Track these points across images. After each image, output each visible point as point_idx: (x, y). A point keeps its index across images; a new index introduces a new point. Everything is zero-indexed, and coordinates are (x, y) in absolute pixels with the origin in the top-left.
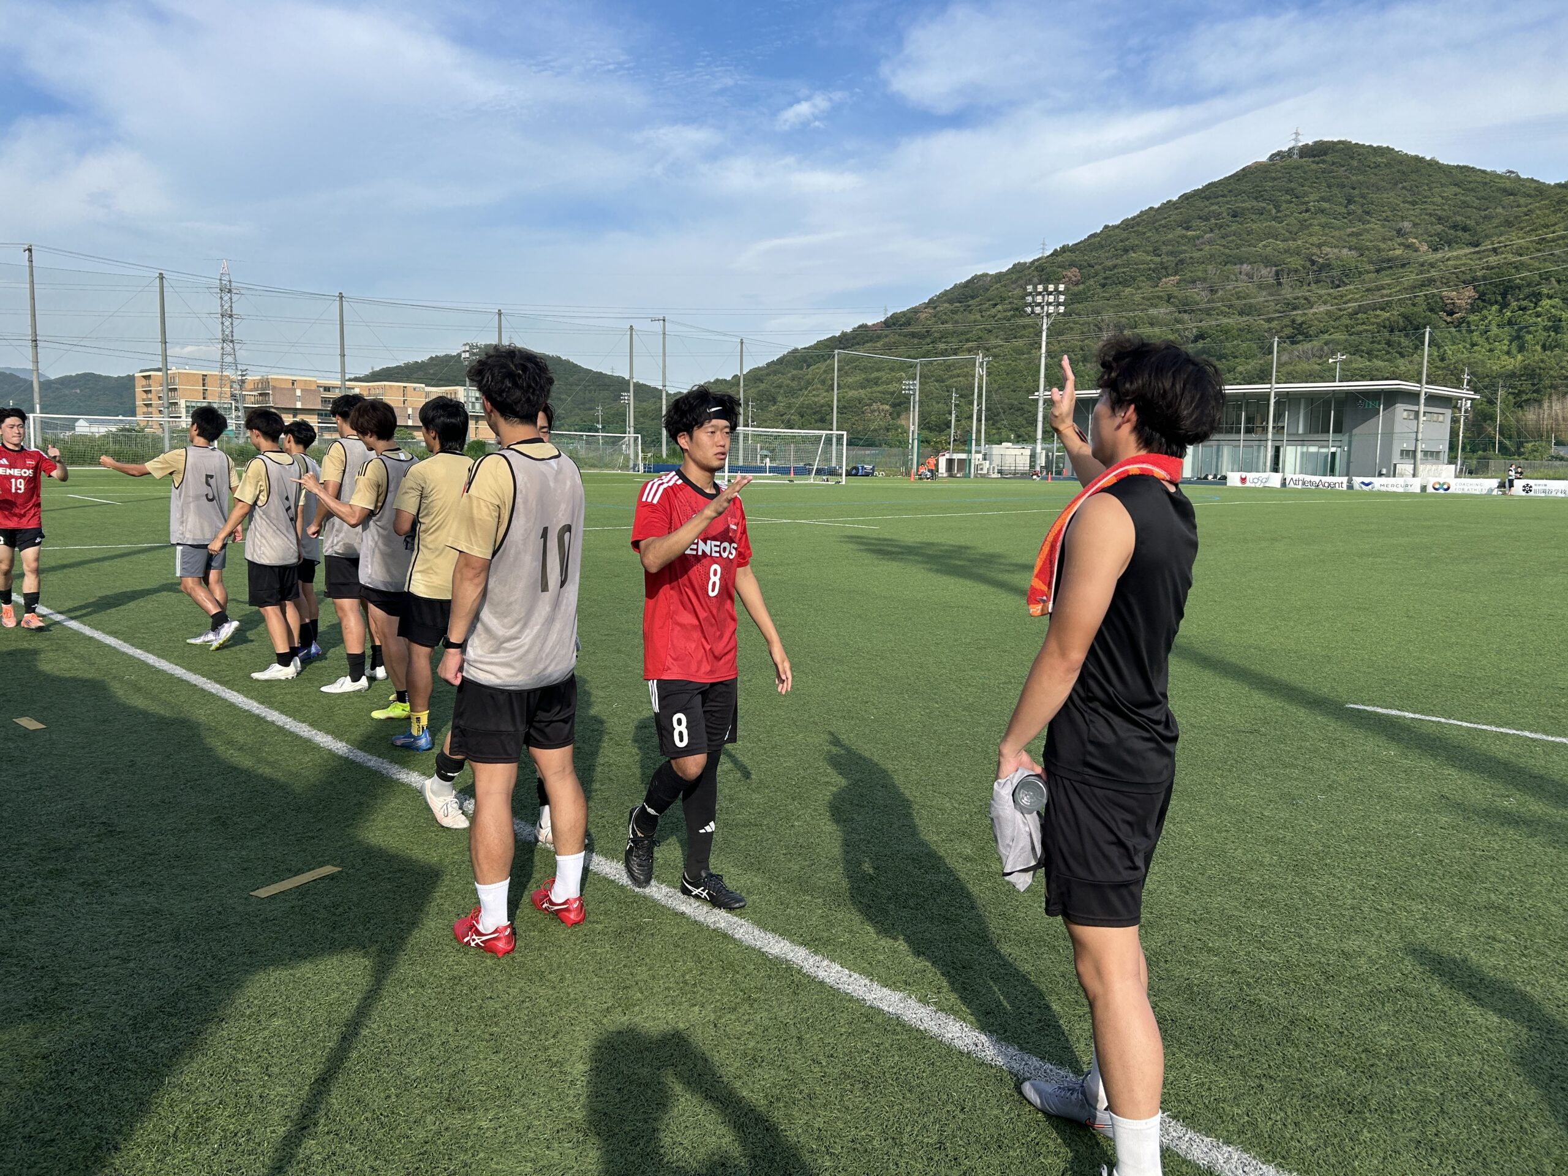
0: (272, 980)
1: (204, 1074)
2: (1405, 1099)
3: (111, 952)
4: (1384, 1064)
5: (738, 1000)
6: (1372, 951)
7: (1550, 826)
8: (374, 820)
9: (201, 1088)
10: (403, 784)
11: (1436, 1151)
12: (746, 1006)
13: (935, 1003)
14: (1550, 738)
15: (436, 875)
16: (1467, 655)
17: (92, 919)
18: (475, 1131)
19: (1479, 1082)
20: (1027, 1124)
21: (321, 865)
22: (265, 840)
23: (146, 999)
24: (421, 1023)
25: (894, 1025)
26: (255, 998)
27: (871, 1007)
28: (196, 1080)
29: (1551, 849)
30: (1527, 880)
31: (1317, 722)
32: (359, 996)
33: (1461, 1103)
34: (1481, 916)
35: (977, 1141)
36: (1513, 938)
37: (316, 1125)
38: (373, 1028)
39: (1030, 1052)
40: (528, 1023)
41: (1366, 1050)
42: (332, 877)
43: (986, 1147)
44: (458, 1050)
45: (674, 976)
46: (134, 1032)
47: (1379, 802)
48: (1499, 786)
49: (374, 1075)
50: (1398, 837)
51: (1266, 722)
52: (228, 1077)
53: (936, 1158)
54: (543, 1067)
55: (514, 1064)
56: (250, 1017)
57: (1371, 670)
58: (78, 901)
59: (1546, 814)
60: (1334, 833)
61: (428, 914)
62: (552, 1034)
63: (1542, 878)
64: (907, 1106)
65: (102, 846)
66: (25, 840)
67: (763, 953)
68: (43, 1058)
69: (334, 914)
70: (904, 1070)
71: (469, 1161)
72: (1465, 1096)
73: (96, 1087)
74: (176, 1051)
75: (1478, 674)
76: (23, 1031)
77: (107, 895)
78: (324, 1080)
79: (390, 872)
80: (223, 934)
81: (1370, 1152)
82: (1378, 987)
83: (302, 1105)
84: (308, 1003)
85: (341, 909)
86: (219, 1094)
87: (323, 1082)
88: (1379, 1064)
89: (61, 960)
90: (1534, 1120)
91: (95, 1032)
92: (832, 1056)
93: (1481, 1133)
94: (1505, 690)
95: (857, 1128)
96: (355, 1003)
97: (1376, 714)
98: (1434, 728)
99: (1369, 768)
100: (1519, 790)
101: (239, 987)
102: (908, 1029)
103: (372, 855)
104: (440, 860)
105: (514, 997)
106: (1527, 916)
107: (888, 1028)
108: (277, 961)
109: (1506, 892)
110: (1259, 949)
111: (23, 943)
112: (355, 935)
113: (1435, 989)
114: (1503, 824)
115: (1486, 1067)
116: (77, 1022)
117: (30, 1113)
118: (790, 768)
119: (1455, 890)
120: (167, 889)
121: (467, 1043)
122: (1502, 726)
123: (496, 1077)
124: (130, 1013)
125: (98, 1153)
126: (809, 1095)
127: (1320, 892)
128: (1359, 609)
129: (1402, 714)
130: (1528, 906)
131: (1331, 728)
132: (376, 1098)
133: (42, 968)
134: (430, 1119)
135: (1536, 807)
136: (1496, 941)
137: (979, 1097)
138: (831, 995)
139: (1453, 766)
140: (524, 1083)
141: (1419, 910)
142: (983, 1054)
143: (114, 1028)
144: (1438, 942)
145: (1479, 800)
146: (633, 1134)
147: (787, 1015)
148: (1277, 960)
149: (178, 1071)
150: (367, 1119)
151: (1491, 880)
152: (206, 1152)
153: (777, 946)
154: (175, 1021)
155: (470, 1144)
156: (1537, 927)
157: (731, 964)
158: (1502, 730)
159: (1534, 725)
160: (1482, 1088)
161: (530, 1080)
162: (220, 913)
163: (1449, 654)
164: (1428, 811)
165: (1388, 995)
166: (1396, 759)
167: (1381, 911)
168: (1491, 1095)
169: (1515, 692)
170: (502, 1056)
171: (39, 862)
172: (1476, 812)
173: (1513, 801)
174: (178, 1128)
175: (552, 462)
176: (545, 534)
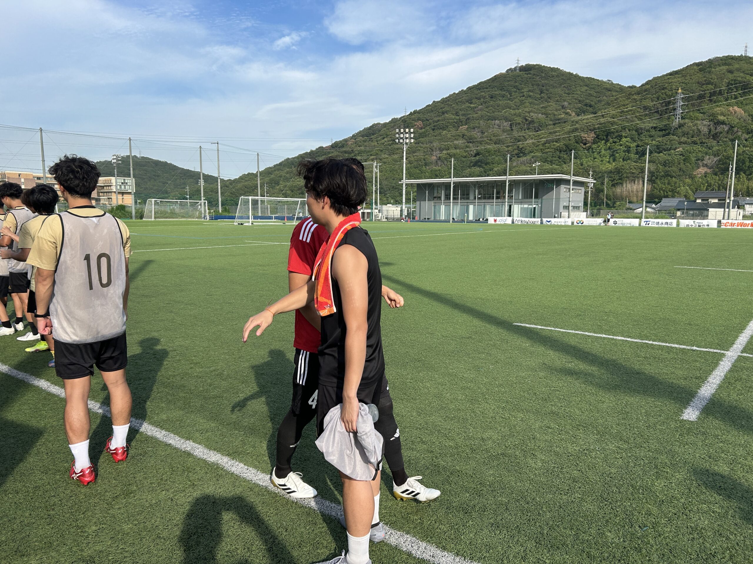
2: (492, 505)
4: (487, 489)
6: (495, 437)
7: (586, 374)
8: (13, 407)
10: (34, 386)
11: (499, 527)
12: (191, 489)
14: (596, 335)
15: (41, 434)
16: (571, 299)
19: (526, 494)
20: (316, 534)
27: (254, 484)
29: (583, 385)
30: (570, 400)
31: (499, 332)
33: (516, 504)
34: (546, 417)
36: (557, 427)
40: (71, 508)
41: (480, 484)
44: (29, 525)
47: (516, 368)
48: (569, 358)
50: (520, 383)
51: (476, 333)
57: (528, 307)
59: (585, 370)
60: (493, 383)
62: (82, 513)
63: (576, 398)
67: (206, 461)
75: (573, 307)
79: (15, 433)
82: (493, 454)
93: (521, 517)
94: (583, 314)
97: (525, 327)
98: (548, 333)
99: (516, 352)
100: (577, 359)
104: (45, 426)
106: (565, 416)
107: (260, 493)
109: (560, 405)
110: (445, 440)
113: (518, 453)
114: (566, 375)
115: (530, 487)
119: (538, 406)
121: (34, 521)
122: (577, 330)
127: (480, 411)
128: (530, 279)
129: (537, 327)
130: (567, 411)
131: (504, 335)
135: (582, 366)
136: (549, 428)
137: (296, 523)
139: (552, 349)
140: (61, 539)
141: (520, 417)
144: (525, 430)
145: (559, 364)
148: (452, 444)
151: (555, 400)
153: (214, 457)
156: (568, 421)
157: (189, 468)
158: (577, 332)
159: (590, 329)
160: (526, 497)
163: (564, 298)
164: (536, 371)
165: (497, 457)
166: (528, 348)
167: (504, 418)
168: (529, 499)
169: (586, 315)
170: (51, 526)
172: (556, 370)
173: (573, 364)
175: (94, 219)
176: (87, 258)
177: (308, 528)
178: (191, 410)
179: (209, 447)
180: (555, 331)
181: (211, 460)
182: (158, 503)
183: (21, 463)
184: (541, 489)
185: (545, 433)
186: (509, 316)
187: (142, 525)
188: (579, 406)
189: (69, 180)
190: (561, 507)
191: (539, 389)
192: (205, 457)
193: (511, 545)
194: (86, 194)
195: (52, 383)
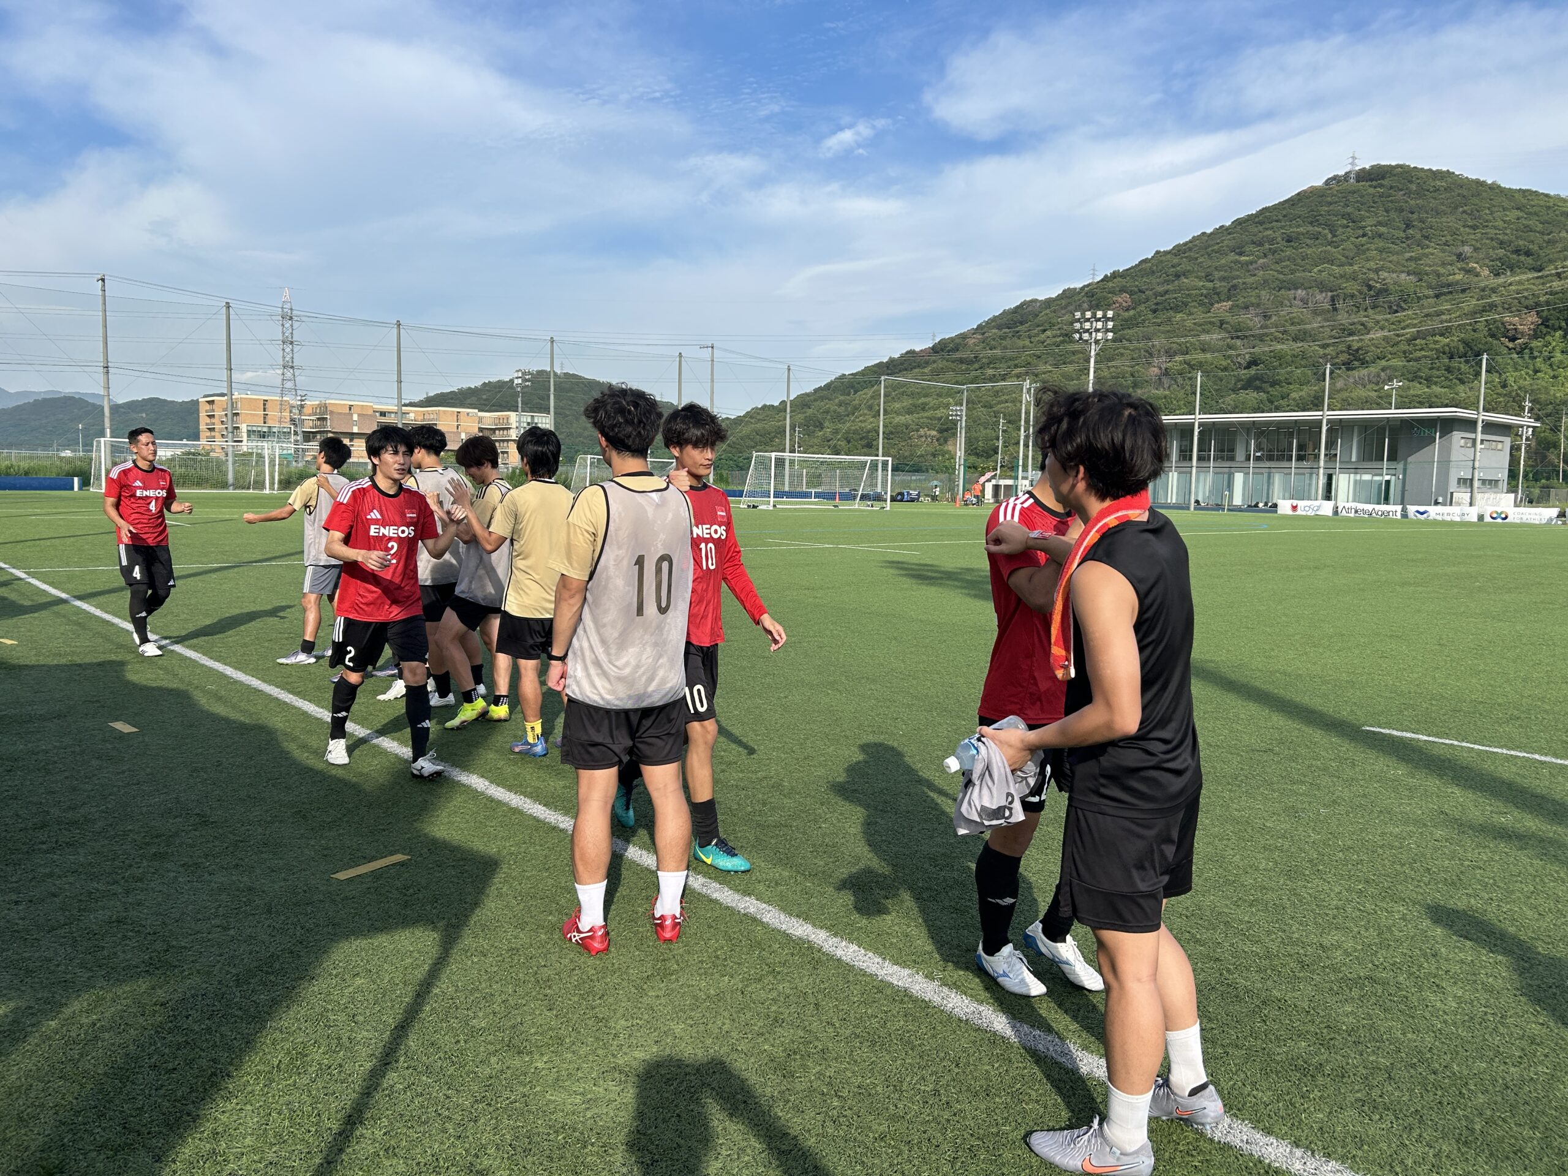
0: (354, 948)
1: (299, 1020)
2: (1357, 1067)
3: (213, 922)
4: (1343, 1038)
5: (764, 972)
6: (1349, 945)
7: (1542, 840)
8: (438, 816)
9: (298, 1031)
10: (463, 785)
11: (1378, 1109)
12: (771, 978)
13: (940, 979)
14: (1559, 761)
15: (495, 864)
16: (1492, 682)
17: (194, 895)
18: (533, 1070)
19: (1428, 1056)
20: (1014, 1078)
21: (392, 854)
22: (341, 831)
23: (246, 960)
24: (484, 985)
25: (903, 995)
26: (340, 962)
27: (881, 981)
28: (293, 1025)
29: (1538, 861)
30: (1509, 888)
31: (1332, 743)
32: (430, 962)
33: (1409, 1072)
35: (968, 1090)
37: (397, 1061)
38: (443, 986)
39: (1022, 1020)
40: (578, 987)
41: (1328, 1027)
42: (402, 864)
43: (976, 1094)
44: (517, 1007)
45: (707, 951)
46: (238, 986)
47: (1379, 816)
48: (1500, 804)
49: (445, 1025)
50: (1392, 847)
51: (1281, 742)
52: (321, 1023)
53: (931, 1102)
54: (590, 1022)
55: (565, 1020)
56: (336, 976)
57: (1393, 695)
58: (180, 879)
59: (1540, 830)
60: (1331, 843)
61: (488, 896)
62: (597, 997)
63: (1523, 886)
65: (197, 833)
66: (129, 827)
67: (788, 935)
68: (162, 1005)
69: (406, 895)
70: (908, 1032)
71: (527, 1093)
72: (1413, 1066)
73: (209, 1029)
74: (275, 1003)
75: (1500, 701)
76: (143, 985)
77: (206, 875)
78: (403, 1027)
79: (454, 860)
80: (309, 909)
81: (1317, 1108)
82: (1349, 975)
83: (385, 1046)
84: (386, 966)
85: (411, 891)
86: (314, 1036)
87: (402, 1029)
88: (1338, 1037)
89: (170, 927)
90: (1473, 1088)
91: (204, 986)
92: (845, 1019)
93: (1422, 1097)
94: (1523, 716)
95: (863, 1077)
96: (427, 967)
97: (1391, 736)
98: (1446, 750)
99: (1375, 785)
100: (1518, 807)
101: (325, 952)
102: (915, 1000)
103: (437, 846)
104: (499, 851)
105: (565, 966)
106: (1501, 918)
107: (897, 998)
108: (358, 932)
109: (1487, 897)
110: (1243, 941)
111: (135, 913)
112: (425, 912)
113: (1401, 978)
114: (1495, 839)
115: (1437, 1043)
116: (188, 977)
117: (153, 1048)
118: (820, 777)
120: (258, 871)
121: (524, 1002)
122: (1512, 749)
123: (551, 1029)
124: (234, 971)
125: (214, 1079)
126: (823, 1050)
127: (1309, 894)
128: (1391, 637)
129: (1417, 736)
130: (1505, 910)
131: (1344, 749)
132: (446, 1041)
133: (154, 933)
134: (493, 1060)
135: (1531, 823)
137: (973, 1055)
138: (847, 969)
139: (1457, 785)
140: (574, 1034)
141: (1399, 911)
142: (980, 1021)
143: (220, 982)
144: (1412, 938)
145: (1477, 816)
146: (668, 1076)
147: (807, 985)
148: (1258, 951)
149: (278, 1018)
150: (440, 1058)
151: (1474, 886)
152: (305, 1080)
153: (800, 929)
154: (272, 978)
155: (528, 1080)
157: (759, 943)
158: (1513, 753)
159: (1545, 749)
160: (1430, 1060)
161: (579, 1032)
162: (305, 891)
163: (1474, 681)
164: (1425, 825)
165: (1357, 982)
166: (1402, 778)
167: (1363, 912)
168: (1437, 1066)
169: (1533, 717)
170: (555, 1012)
171: (144, 846)
172: (1471, 827)
173: (1510, 818)
174: (280, 1061)
175: (654, 495)
176: (640, 562)
177: (996, 1065)
179: (787, 909)
180: (1462, 747)
181: (797, 934)
182: (720, 996)
183: (478, 910)
184: (1460, 1049)
185: (1458, 947)
186: (1352, 711)
187: (702, 1028)
188: (1532, 901)
189: (615, 426)
190: (1508, 1088)
191: (1436, 862)
192: (784, 927)
193: (1407, 1142)
194: (640, 450)
195: (492, 782)
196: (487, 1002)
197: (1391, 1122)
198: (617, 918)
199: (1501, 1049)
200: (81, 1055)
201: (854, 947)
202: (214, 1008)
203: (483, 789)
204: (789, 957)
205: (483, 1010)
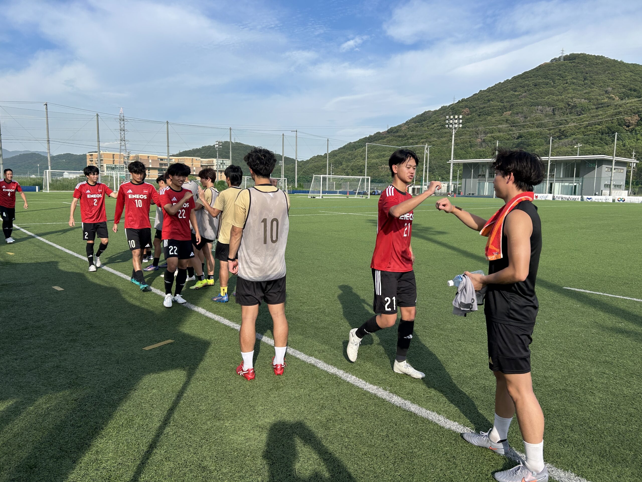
0: (152, 377)
1: (130, 406)
2: (559, 426)
3: (95, 367)
4: (553, 414)
5: (317, 387)
6: (556, 376)
7: (636, 334)
8: (185, 324)
9: (130, 411)
10: (196, 312)
11: (567, 442)
12: (320, 389)
13: (389, 390)
15: (209, 344)
16: (617, 269)
17: (88, 356)
18: (224, 427)
19: (588, 421)
20: (419, 430)
21: (167, 339)
22: (146, 330)
23: (109, 382)
24: (204, 392)
25: (374, 397)
26: (146, 383)
27: (365, 391)
28: (128, 408)
29: (635, 342)
30: (622, 353)
31: (550, 294)
32: (183, 383)
33: (580, 428)
34: (601, 365)
35: (400, 435)
36: (612, 373)
37: (170, 423)
38: (188, 393)
39: (422, 407)
40: (242, 393)
41: (547, 409)
42: (171, 344)
43: (404, 437)
44: (218, 401)
45: (295, 379)
46: (106, 393)
47: (569, 324)
48: (619, 319)
49: (189, 408)
50: (574, 336)
52: (139, 408)
53: (385, 440)
54: (247, 408)
55: (237, 406)
56: (145, 389)
57: (576, 274)
58: (82, 350)
59: (635, 329)
60: (549, 335)
61: (206, 356)
62: (250, 397)
63: (628, 352)
64: (376, 423)
65: (88, 331)
66: (61, 329)
67: (327, 372)
68: (75, 400)
69: (173, 356)
70: (376, 411)
71: (222, 436)
72: (582, 425)
73: (94, 410)
74: (121, 399)
75: (620, 276)
76: (67, 392)
77: (92, 348)
78: (172, 409)
79: (192, 342)
80: (134, 362)
82: (556, 389)
83: (165, 417)
84: (165, 385)
85: (175, 354)
86: (136, 413)
87: (171, 410)
88: (551, 413)
89: (78, 369)
90: (606, 434)
91: (92, 393)
92: (350, 406)
93: (585, 438)
94: (629, 282)
95: (358, 429)
96: (181, 385)
97: (575, 291)
98: (597, 297)
99: (568, 311)
100: (626, 320)
101: (140, 379)
102: (379, 398)
103: (185, 336)
104: (210, 338)
105: (237, 385)
106: (619, 365)
107: (371, 398)
108: (153, 371)
109: (613, 357)
111: (64, 364)
112: (180, 363)
113: (577, 390)
114: (617, 333)
115: (591, 416)
116: (85, 389)
117: (72, 417)
119: (593, 356)
120: (113, 346)
121: (221, 399)
122: (625, 296)
123: (231, 410)
124: (104, 387)
125: (96, 430)
126: (341, 419)
127: (540, 355)
128: (576, 250)
129: (586, 291)
130: (620, 362)
131: (555, 296)
132: (190, 415)
133: (72, 372)
134: (208, 422)
135: (631, 326)
136: (605, 374)
137: (402, 421)
138: (351, 386)
139: (602, 311)
141: (577, 363)
142: (405, 407)
144: (582, 373)
145: (610, 324)
146: (279, 429)
147: (335, 393)
149: (122, 406)
150: (187, 422)
151: (608, 352)
152: (133, 430)
153: (332, 370)
154: (119, 389)
155: (222, 431)
156: (622, 370)
157: (316, 376)
158: (625, 298)
159: (638, 296)
160: (588, 423)
161: (243, 411)
162: (132, 355)
163: (610, 268)
164: (588, 327)
165: (559, 391)
166: (579, 308)
167: (562, 363)
168: (591, 425)
169: (634, 283)
170: (233, 403)
171: (67, 336)
172: (607, 328)
173: (623, 324)
174: (123, 423)
175: (271, 194)
176: (265, 221)
177: (412, 425)
178: (308, 336)
179: (327, 361)
180: (604, 295)
181: (331, 372)
182: (300, 397)
183: (202, 362)
184: (601, 418)
185: (601, 377)
186: (559, 281)
187: (292, 410)
188: (632, 358)
189: (256, 165)
190: (620, 434)
191: (592, 343)
192: (326, 369)
193: (579, 456)
194: (267, 176)
195: (207, 310)
196: (206, 399)
197: (572, 448)
198: (258, 365)
199: (618, 419)
200: (43, 421)
201: (354, 377)
202: (96, 402)
203: (204, 313)
204: (328, 381)
205: (204, 403)
